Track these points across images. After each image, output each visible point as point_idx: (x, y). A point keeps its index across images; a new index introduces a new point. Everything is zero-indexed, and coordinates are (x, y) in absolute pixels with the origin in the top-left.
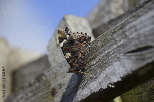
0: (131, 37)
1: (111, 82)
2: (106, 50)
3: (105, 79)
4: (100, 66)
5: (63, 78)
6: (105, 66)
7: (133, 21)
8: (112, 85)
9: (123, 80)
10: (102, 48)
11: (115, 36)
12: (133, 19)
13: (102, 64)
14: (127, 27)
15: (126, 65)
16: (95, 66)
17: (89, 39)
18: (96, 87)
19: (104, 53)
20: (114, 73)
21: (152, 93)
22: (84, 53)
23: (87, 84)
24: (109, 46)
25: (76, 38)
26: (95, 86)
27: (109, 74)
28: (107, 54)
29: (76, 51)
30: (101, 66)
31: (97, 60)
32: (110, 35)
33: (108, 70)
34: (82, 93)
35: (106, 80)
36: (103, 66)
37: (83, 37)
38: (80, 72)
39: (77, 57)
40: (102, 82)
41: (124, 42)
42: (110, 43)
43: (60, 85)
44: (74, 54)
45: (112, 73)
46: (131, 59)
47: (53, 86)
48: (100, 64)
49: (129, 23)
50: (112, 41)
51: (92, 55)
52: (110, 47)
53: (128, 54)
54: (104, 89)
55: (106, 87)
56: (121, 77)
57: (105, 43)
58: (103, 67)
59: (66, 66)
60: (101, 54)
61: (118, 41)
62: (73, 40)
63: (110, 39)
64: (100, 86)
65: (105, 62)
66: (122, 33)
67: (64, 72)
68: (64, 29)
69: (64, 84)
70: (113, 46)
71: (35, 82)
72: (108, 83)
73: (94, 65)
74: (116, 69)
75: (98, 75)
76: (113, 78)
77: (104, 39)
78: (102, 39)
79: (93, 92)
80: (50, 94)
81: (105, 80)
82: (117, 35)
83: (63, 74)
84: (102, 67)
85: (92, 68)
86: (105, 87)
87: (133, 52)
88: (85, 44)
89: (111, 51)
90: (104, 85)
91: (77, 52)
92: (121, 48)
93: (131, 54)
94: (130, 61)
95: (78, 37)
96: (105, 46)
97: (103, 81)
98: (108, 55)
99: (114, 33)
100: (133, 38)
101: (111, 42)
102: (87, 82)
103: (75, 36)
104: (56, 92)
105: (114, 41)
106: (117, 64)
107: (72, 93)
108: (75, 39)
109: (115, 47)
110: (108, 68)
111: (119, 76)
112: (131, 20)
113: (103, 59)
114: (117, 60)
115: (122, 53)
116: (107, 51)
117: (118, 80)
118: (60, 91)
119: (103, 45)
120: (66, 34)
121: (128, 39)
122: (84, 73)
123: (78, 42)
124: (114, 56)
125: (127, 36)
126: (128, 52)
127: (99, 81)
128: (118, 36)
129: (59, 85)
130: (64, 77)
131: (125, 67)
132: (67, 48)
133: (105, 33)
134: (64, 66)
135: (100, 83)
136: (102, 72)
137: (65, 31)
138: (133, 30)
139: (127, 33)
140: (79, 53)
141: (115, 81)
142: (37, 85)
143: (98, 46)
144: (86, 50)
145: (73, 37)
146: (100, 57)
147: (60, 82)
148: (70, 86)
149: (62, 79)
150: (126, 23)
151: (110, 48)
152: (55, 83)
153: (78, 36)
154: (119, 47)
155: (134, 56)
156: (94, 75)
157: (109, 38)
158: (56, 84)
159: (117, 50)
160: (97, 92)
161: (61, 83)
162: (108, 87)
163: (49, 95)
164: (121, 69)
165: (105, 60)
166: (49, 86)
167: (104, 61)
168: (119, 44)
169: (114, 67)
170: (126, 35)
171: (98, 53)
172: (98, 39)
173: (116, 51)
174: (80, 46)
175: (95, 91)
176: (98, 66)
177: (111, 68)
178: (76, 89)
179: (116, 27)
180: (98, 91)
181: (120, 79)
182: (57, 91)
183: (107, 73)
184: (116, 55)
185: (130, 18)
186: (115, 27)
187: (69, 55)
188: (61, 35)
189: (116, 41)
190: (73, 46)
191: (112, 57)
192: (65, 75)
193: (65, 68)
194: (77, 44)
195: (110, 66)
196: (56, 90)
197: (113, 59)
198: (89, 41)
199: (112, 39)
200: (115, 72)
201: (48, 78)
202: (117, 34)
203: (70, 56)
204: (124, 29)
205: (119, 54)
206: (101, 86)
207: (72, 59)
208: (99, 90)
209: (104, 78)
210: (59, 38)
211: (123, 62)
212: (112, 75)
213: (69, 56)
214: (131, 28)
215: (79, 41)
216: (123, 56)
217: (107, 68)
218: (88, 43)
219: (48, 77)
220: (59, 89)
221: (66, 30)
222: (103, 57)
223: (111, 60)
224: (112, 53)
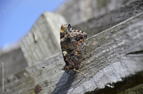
0: (135, 38)
1: (109, 82)
2: (103, 50)
3: (102, 79)
4: (95, 65)
5: (50, 76)
6: (102, 66)
7: (136, 22)
8: (110, 85)
9: (124, 81)
10: (99, 47)
11: (114, 35)
12: (137, 20)
13: (98, 64)
14: (130, 27)
15: (128, 66)
16: (90, 66)
17: (85, 37)
18: (91, 86)
19: (101, 53)
20: (114, 73)
22: (80, 51)
23: (80, 83)
24: (107, 46)
25: (73, 37)
26: (90, 85)
27: (108, 73)
28: (104, 54)
29: (72, 49)
30: (97, 66)
31: (92, 59)
32: (108, 35)
33: (106, 69)
34: (74, 91)
35: (104, 80)
36: (100, 65)
37: (79, 35)
38: (74, 70)
39: (73, 55)
40: (99, 82)
41: (125, 43)
42: (108, 43)
43: (46, 83)
44: (70, 53)
45: (111, 73)
46: (135, 60)
47: (36, 83)
48: (95, 64)
49: (131, 23)
50: (111, 41)
51: (85, 54)
52: (108, 47)
53: (131, 55)
54: (100, 89)
55: (104, 87)
56: (122, 78)
57: (103, 43)
58: (100, 67)
59: (53, 64)
60: (97, 53)
61: (118, 41)
62: (70, 38)
63: (108, 39)
64: (96, 85)
65: (102, 62)
66: (122, 34)
67: (51, 69)
68: (67, 26)
69: (51, 82)
70: (112, 46)
71: (14, 79)
72: (106, 82)
73: (88, 64)
74: (116, 69)
75: (94, 74)
76: (112, 78)
77: (101, 39)
78: (98, 39)
79: (87, 91)
80: (34, 91)
81: (103, 80)
82: (117, 35)
83: (49, 72)
84: (98, 66)
85: (86, 67)
86: (102, 86)
87: (136, 53)
88: (81, 42)
89: (110, 51)
90: (101, 84)
91: (73, 50)
92: (123, 49)
93: (135, 55)
94: (134, 62)
95: (75, 36)
96: (102, 46)
97: (99, 80)
98: (106, 55)
99: (113, 33)
100: (137, 39)
101: (109, 42)
102: (79, 80)
103: (72, 34)
104: (41, 90)
105: (113, 41)
106: (116, 65)
107: (61, 92)
108: (72, 37)
109: (114, 47)
110: (106, 68)
111: (119, 77)
112: (134, 21)
113: (100, 59)
114: (117, 60)
115: (123, 53)
116: (104, 51)
117: (118, 81)
118: (45, 89)
119: (100, 45)
120: (67, 31)
121: (131, 40)
122: (78, 71)
123: (74, 40)
124: (113, 56)
125: (130, 37)
126: (131, 53)
127: (95, 80)
128: (119, 37)
129: (44, 82)
130: (51, 75)
131: (127, 67)
132: (64, 46)
133: (102, 33)
134: (50, 64)
135: (95, 83)
136: (98, 71)
137: (68, 28)
138: (137, 31)
139: (130, 34)
140: (75, 51)
141: (115, 81)
142: (17, 81)
143: (93, 45)
144: (82, 49)
145: (71, 35)
146: (96, 57)
147: (46, 79)
148: (59, 84)
149: (49, 76)
150: (127, 23)
151: (108, 48)
152: (40, 81)
153: (75, 35)
154: (119, 47)
155: (138, 57)
156: (89, 74)
157: (107, 37)
158: (41, 81)
159: (117, 50)
160: (92, 91)
161: (47, 80)
162: (106, 87)
163: (32, 92)
164: (122, 70)
165: (102, 59)
166: (33, 82)
167: (101, 60)
168: (120, 44)
169: (113, 67)
170: (128, 35)
171: (94, 52)
172: (93, 38)
173: (116, 51)
174: (76, 44)
175: (90, 91)
176: (94, 65)
177: (109, 68)
178: (66, 87)
179: (116, 27)
180: (94, 90)
181: (121, 80)
182: (42, 88)
183: (105, 73)
184: (116, 56)
185: (133, 19)
186: (114, 26)
187: (65, 53)
188: (63, 31)
189: (115, 41)
191: (111, 57)
192: (53, 73)
193: (52, 66)
194: (73, 42)
195: (109, 66)
196: (40, 87)
197: (112, 59)
198: (85, 39)
199: (110, 39)
200: (115, 72)
201: (31, 75)
202: (117, 34)
203: (66, 54)
204: (125, 30)
205: (120, 54)
206: (97, 86)
207: (68, 57)
208: (95, 90)
209: (100, 77)
210: (61, 34)
211: (124, 63)
212: (111, 75)
213: (65, 54)
214: (134, 29)
215: (76, 39)
216: (124, 56)
217: (105, 68)
218: (84, 41)
219: (31, 73)
220: (45, 86)
222: (99, 57)
223: (110, 60)
224: (110, 53)
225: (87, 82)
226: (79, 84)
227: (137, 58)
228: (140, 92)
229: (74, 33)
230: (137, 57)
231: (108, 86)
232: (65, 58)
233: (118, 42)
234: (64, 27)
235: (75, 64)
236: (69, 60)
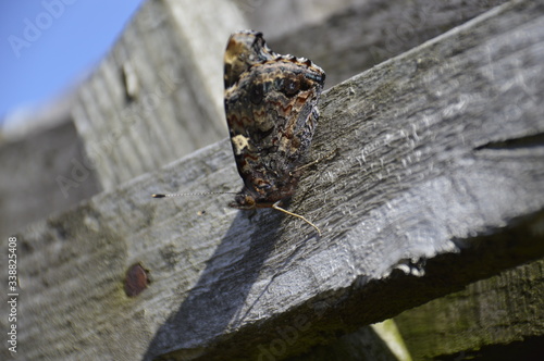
0: (507, 86)
1: (407, 254)
2: (385, 132)
3: (381, 242)
4: (355, 191)
5: (182, 230)
6: (380, 192)
7: (513, 27)
8: (411, 265)
9: (463, 250)
10: (369, 123)
11: (429, 77)
12: (517, 17)
13: (366, 186)
14: (489, 47)
15: (480, 194)
16: (335, 192)
17: (318, 81)
18: (340, 270)
19: (377, 142)
20: (424, 222)
21: (523, 297)
22: (299, 136)
23: (297, 256)
24: (399, 117)
25: (272, 80)
26: (336, 265)
27: (401, 222)
28: (389, 149)
29: (269, 126)
30: (362, 193)
31: (342, 166)
32: (404, 75)
33: (395, 206)
34: (274, 289)
35: (386, 245)
36: (372, 191)
37: (297, 74)
38: (275, 206)
40: (367, 254)
41: (470, 105)
42: (403, 106)
43: (168, 256)
44: (260, 141)
45: (416, 222)
46: (506, 173)
47: (131, 256)
48: (356, 185)
49: (494, 32)
50: (416, 99)
51: (318, 147)
52: (404, 120)
53: (491, 153)
54: (374, 281)
55: (387, 274)
56: (454, 240)
57: (384, 105)
58: (372, 196)
59: (196, 183)
60: (364, 144)
61: (443, 97)
62: (261, 86)
63: (406, 91)
64: (358, 266)
65: (380, 177)
66: (459, 70)
67: (186, 205)
68: (251, 39)
69: (185, 253)
70: (420, 118)
71: (49, 240)
72: (395, 256)
73: (327, 186)
74: (434, 207)
75: (349, 225)
76: (420, 239)
77: (378, 90)
78: (366, 89)
79: (322, 288)
80: (122, 285)
81: (382, 247)
82: (440, 76)
83: (180, 214)
84: (367, 194)
85: (321, 196)
86: (380, 270)
87: (511, 144)
88: (302, 100)
89: (411, 137)
90: (378, 264)
91: (271, 131)
92: (459, 128)
93: (505, 153)
94: (501, 179)
95: (281, 76)
96: (382, 115)
97: (370, 248)
98: (395, 151)
99: (423, 67)
100: (516, 90)
101: (410, 101)
102: (294, 247)
103: (269, 70)
104: (149, 282)
105: (424, 97)
106: (435, 189)
107: (225, 289)
108: (270, 82)
109: (428, 120)
110: (395, 202)
111: (445, 235)
112: (504, 22)
113: (372, 165)
114: (438, 171)
115: (460, 145)
116: (389, 137)
117: (440, 250)
118: (165, 278)
119: (372, 112)
120: (251, 57)
121: (492, 93)
122: (289, 212)
123: (277, 95)
124: (424, 155)
125: (487, 83)
126: (490, 146)
127: (355, 247)
128: (445, 82)
129: (161, 252)
130: (189, 226)
131: (475, 199)
132: (238, 116)
133: (384, 67)
134: (185, 183)
135: (355, 257)
136: (366, 213)
137: (253, 46)
138: (515, 60)
139: (487, 71)
140: (280, 135)
141: (430, 252)
142: (58, 246)
143: (346, 115)
144: (306, 126)
145: (263, 75)
146: (358, 158)
147: (167, 242)
148: (217, 261)
149: (178, 231)
150: (479, 30)
151: (405, 125)
152: (145, 247)
153: (278, 72)
154: (446, 121)
155: (518, 159)
156: (331, 223)
157: (401, 84)
158: (149, 249)
159: (439, 135)
160: (340, 289)
161: (172, 246)
162: (396, 272)
163: (116, 290)
164: (457, 208)
165: (382, 168)
166: (118, 254)
167: (378, 172)
168: (448, 112)
169: (422, 198)
170: (479, 77)
171: (350, 141)
172: (347, 85)
173: (433, 139)
174: (285, 110)
175: (335, 287)
176: (350, 189)
177: (409, 200)
178: (244, 273)
179: (435, 45)
180: (348, 284)
181: (450, 247)
182: (153, 275)
183: (391, 221)
184: (434, 155)
185: (501, 14)
186: (429, 43)
187: (243, 141)
188: (235, 58)
189: (433, 98)
190: (259, 109)
191: (414, 158)
192: (193, 218)
193: (192, 190)
194: (274, 102)
195: (406, 195)
196: (147, 271)
197: (418, 168)
198: (317, 91)
199: (413, 90)
200: (428, 216)
201: (111, 225)
202: (437, 72)
203: (246, 148)
204: (472, 56)
205: (449, 149)
206: (362, 270)
207: (253, 158)
208: (353, 284)
209: (374, 236)
210: (227, 68)
211: (464, 181)
212: (413, 228)
213: (241, 147)
214: (504, 52)
215: (281, 91)
216: (465, 157)
217: (390, 200)
218: (315, 99)
219: (111, 219)
220: (162, 269)
221: (256, 41)
222: (371, 158)
223: (409, 171)
224: (413, 145)
225: (324, 254)
226: (293, 260)
227: (514, 166)
228: (523, 293)
229: (276, 65)
230: (515, 161)
231: (402, 271)
232: (240, 160)
233: (441, 103)
234: (237, 41)
235: (279, 185)
236: (256, 168)
